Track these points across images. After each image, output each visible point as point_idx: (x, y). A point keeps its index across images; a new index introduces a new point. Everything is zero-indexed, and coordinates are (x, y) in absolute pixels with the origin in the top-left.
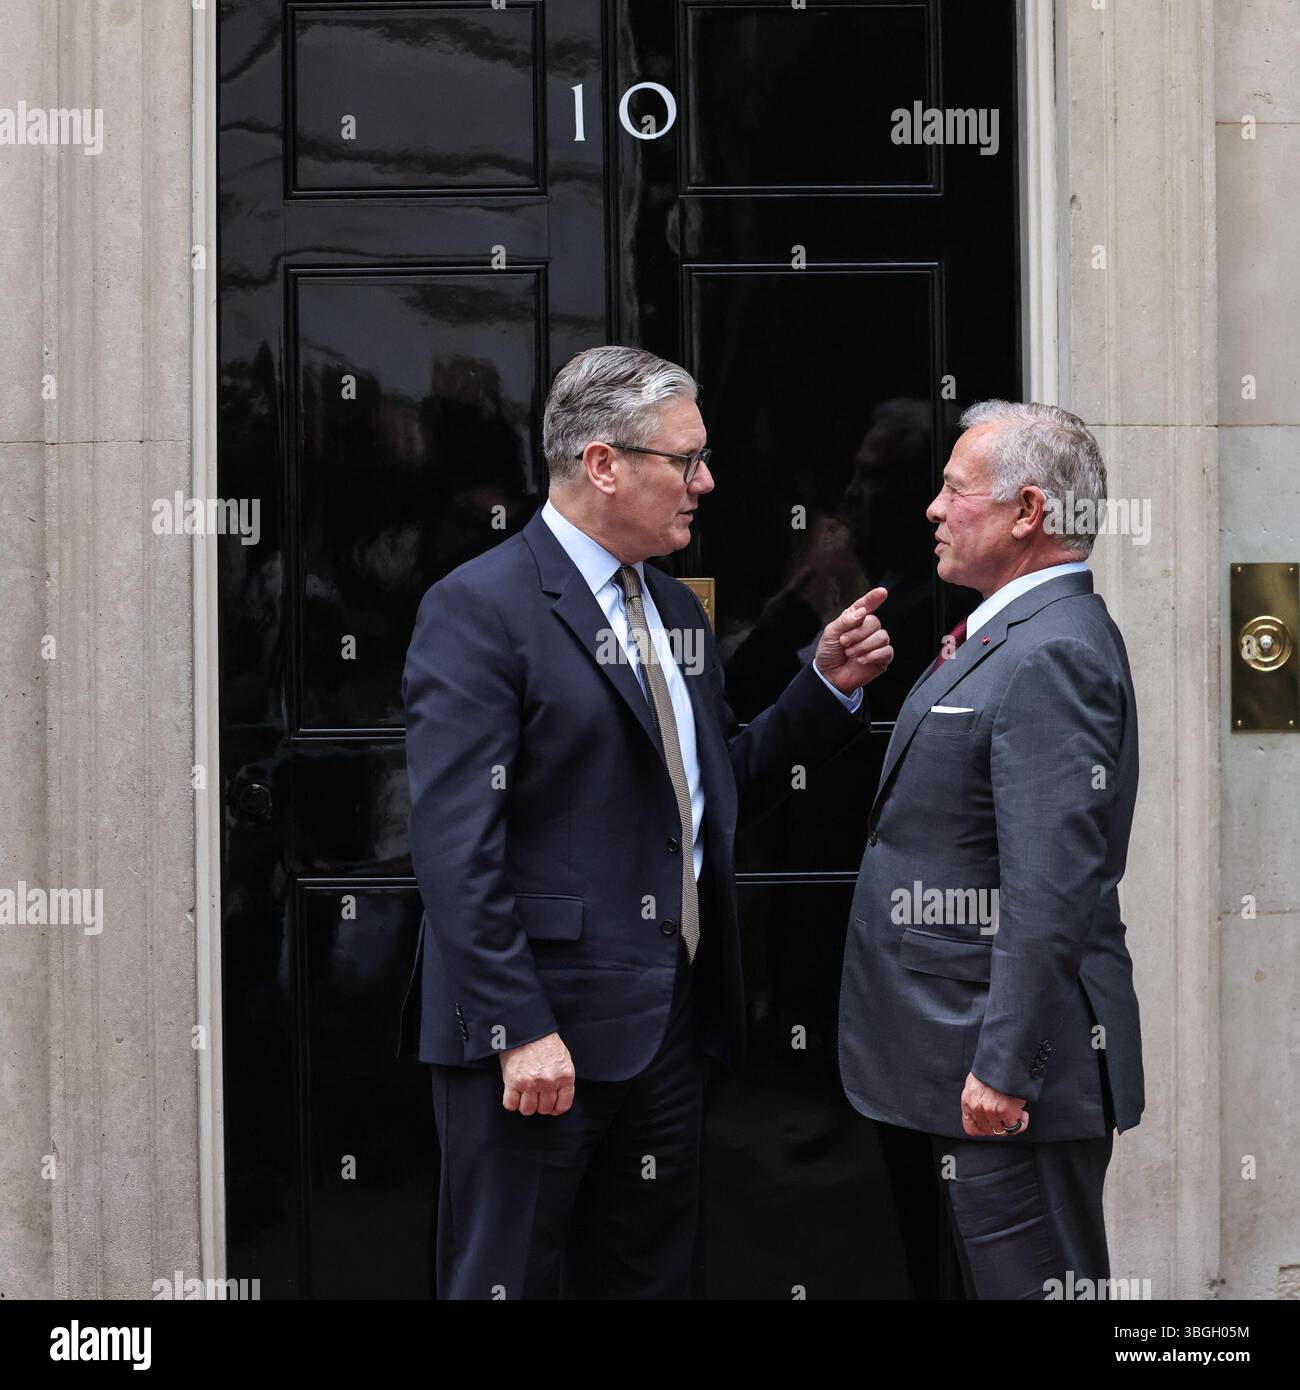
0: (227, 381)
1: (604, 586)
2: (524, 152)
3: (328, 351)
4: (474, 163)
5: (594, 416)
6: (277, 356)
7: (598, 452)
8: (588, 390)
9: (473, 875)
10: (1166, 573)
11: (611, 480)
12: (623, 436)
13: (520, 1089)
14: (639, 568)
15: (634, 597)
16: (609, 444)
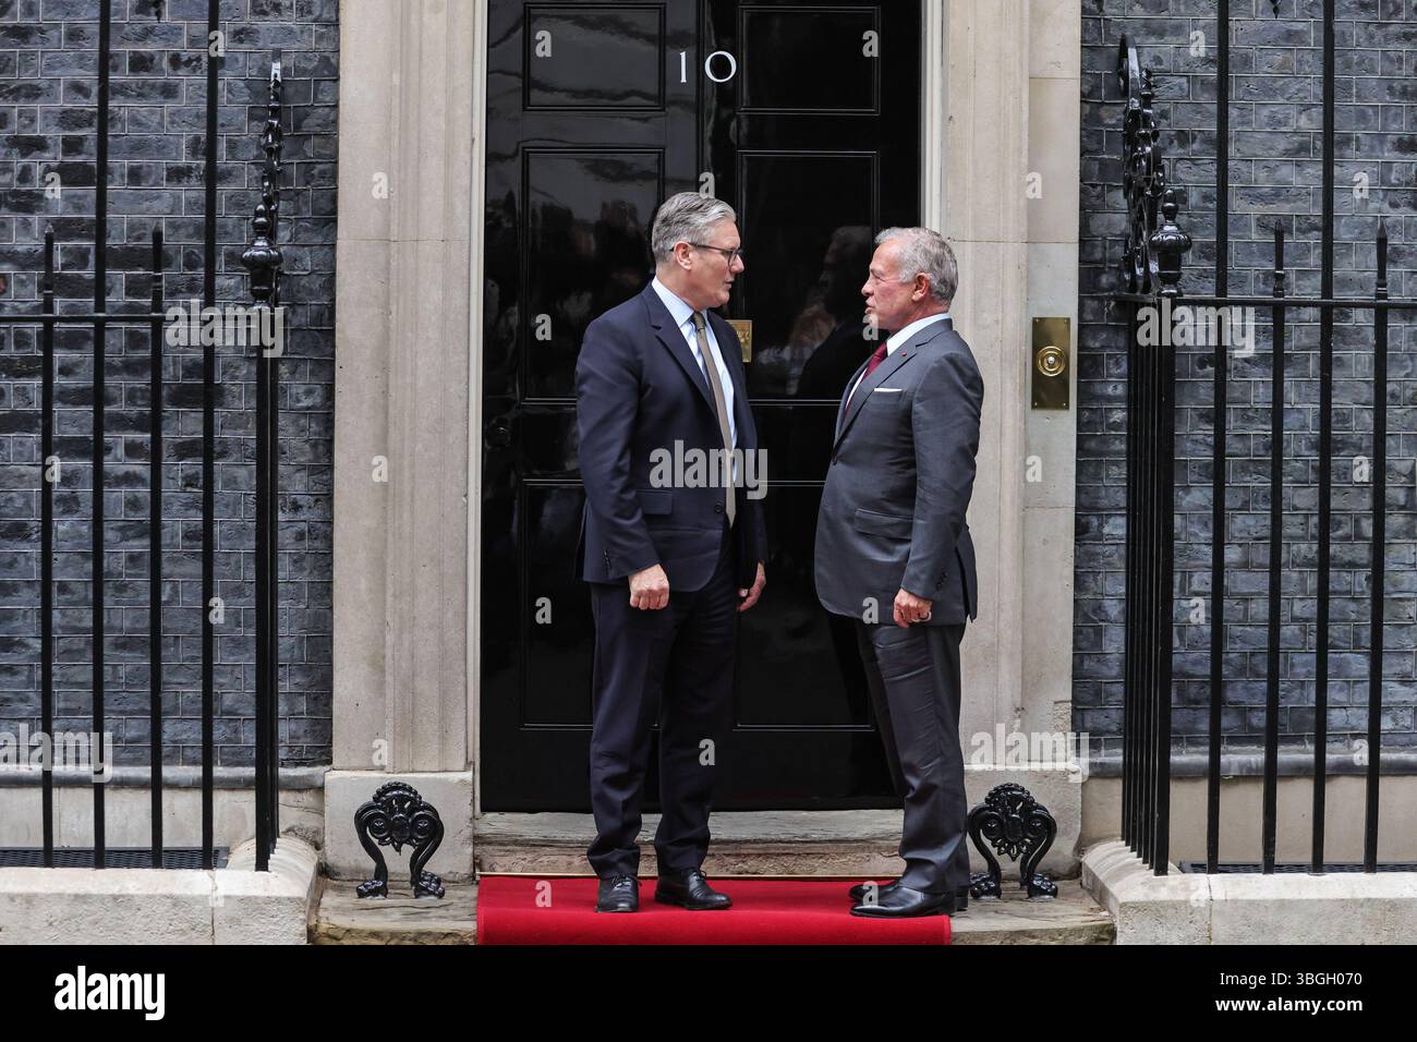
0: (490, 210)
1: (685, 323)
2: (653, 89)
3: (543, 193)
4: (628, 94)
5: (680, 228)
6: (517, 198)
7: (682, 247)
8: (677, 214)
9: (613, 478)
10: (997, 322)
11: (689, 262)
12: (696, 239)
13: (640, 595)
15: (701, 329)
16: (688, 242)
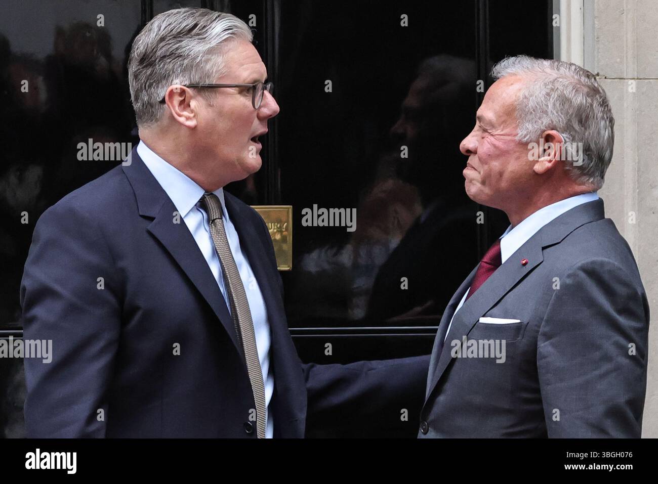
1: (191, 210)
5: (169, 65)
7: (177, 93)
8: (161, 45)
11: (192, 115)
12: (196, 78)
15: (216, 219)
16: (185, 86)
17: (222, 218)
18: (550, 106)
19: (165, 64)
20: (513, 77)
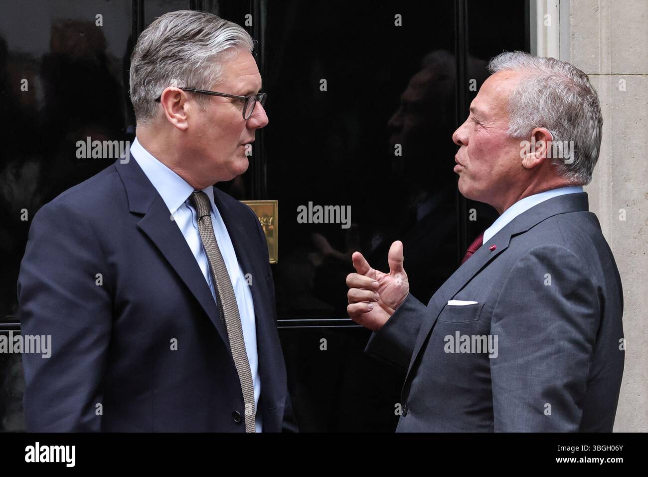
1: (180, 207)
5: (169, 66)
7: (173, 95)
8: (165, 45)
12: (193, 82)
14: (210, 192)
15: (204, 216)
16: (181, 88)
17: (210, 216)
18: (542, 102)
19: (165, 64)
20: (509, 72)
